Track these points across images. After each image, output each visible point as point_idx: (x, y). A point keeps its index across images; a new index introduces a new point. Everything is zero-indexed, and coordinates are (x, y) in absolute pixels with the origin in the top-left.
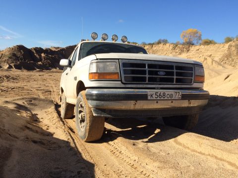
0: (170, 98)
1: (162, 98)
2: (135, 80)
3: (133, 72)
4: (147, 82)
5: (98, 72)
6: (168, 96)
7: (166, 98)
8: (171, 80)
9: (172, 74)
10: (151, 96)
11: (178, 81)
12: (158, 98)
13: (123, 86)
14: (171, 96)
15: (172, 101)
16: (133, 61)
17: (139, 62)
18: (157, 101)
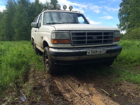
0: (99, 53)
1: (95, 54)
3: (78, 38)
4: (86, 44)
5: (57, 38)
6: (99, 52)
7: (97, 54)
10: (89, 53)
12: (93, 54)
13: (72, 47)
14: (100, 52)
15: (101, 55)
16: (78, 32)
17: (81, 32)
18: (92, 55)
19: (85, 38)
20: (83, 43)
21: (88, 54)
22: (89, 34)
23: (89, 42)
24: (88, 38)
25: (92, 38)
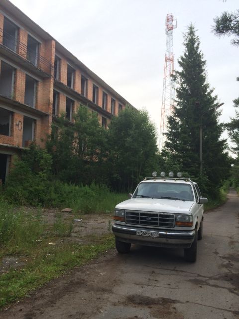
0: (151, 236)
1: (145, 235)
2: (134, 222)
3: (133, 218)
4: (139, 224)
5: (116, 215)
7: (148, 235)
8: (156, 224)
9: (157, 220)
10: (139, 233)
11: (161, 224)
12: (143, 235)
13: (126, 225)
14: (152, 234)
15: (153, 238)
16: (132, 211)
17: (135, 212)
18: (143, 237)
19: (138, 218)
20: (137, 222)
21: (137, 234)
22: (142, 214)
23: (142, 223)
24: (141, 218)
25: (145, 219)
